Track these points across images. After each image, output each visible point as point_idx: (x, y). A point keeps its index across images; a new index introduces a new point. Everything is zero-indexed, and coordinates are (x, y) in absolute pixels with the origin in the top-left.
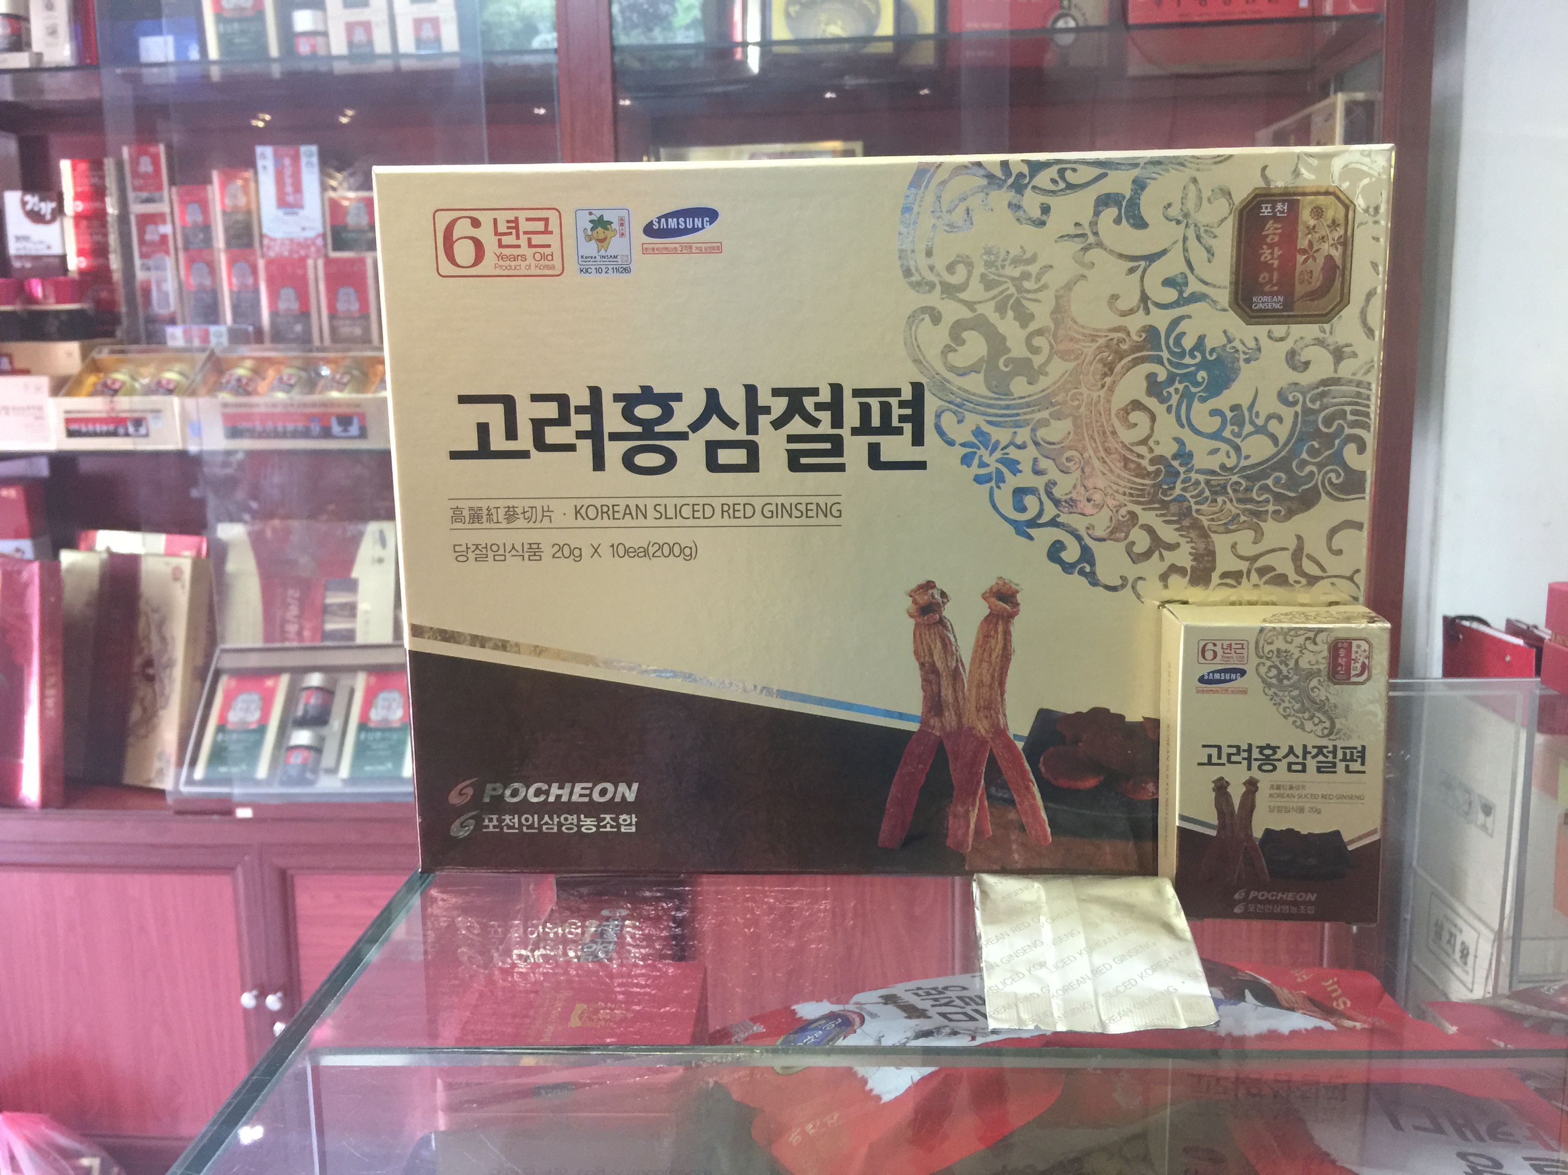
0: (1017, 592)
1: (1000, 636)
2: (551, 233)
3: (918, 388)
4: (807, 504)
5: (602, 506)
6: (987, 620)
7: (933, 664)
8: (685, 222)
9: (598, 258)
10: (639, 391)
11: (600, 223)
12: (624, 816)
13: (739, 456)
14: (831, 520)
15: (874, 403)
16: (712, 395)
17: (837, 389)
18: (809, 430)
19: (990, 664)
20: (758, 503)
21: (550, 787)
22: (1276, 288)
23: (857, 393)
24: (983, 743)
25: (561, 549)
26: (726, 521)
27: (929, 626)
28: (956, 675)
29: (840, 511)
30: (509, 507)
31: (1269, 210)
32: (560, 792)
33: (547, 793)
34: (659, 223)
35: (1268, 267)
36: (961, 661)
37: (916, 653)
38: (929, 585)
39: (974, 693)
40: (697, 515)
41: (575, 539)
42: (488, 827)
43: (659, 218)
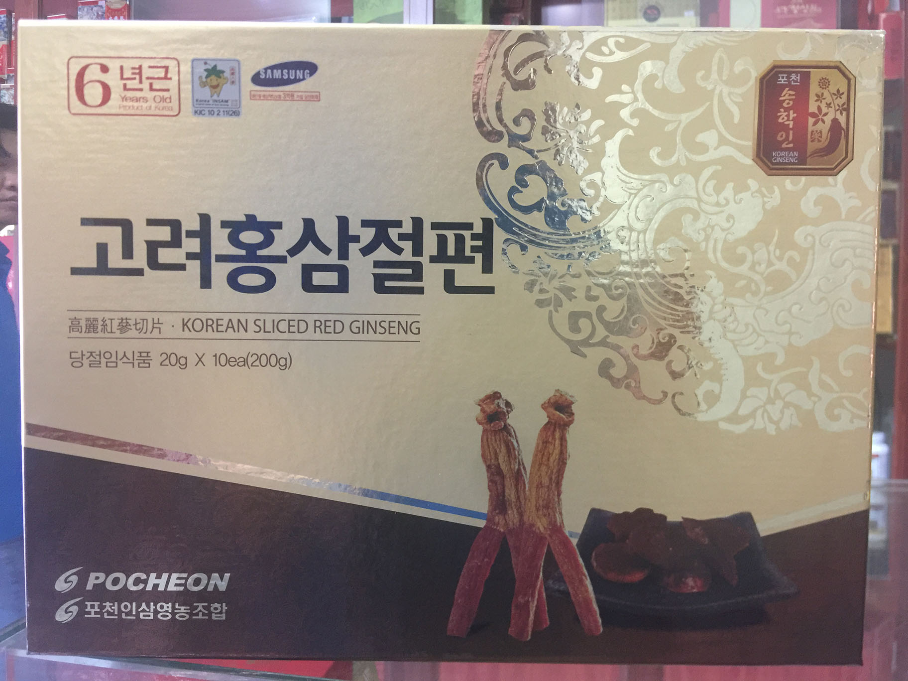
0: (572, 403)
1: (557, 442)
2: (170, 79)
3: (487, 224)
4: (390, 322)
5: (207, 320)
6: (546, 427)
7: (498, 467)
8: (288, 73)
9: (211, 102)
10: (244, 219)
11: (214, 72)
12: (216, 605)
13: (332, 278)
14: (410, 336)
15: (450, 235)
16: (309, 224)
17: (418, 223)
18: (394, 257)
19: (547, 465)
20: (347, 320)
21: (148, 576)
22: (791, 145)
23: (435, 226)
24: (541, 539)
25: (168, 357)
26: (318, 335)
27: (495, 432)
28: (518, 476)
29: (419, 329)
30: (122, 319)
31: (785, 79)
32: (157, 581)
33: (145, 582)
34: (266, 73)
35: (785, 128)
36: (523, 464)
37: (483, 456)
38: (496, 396)
39: (534, 493)
40: (292, 329)
41: (181, 349)
42: (89, 613)
43: (266, 69)
